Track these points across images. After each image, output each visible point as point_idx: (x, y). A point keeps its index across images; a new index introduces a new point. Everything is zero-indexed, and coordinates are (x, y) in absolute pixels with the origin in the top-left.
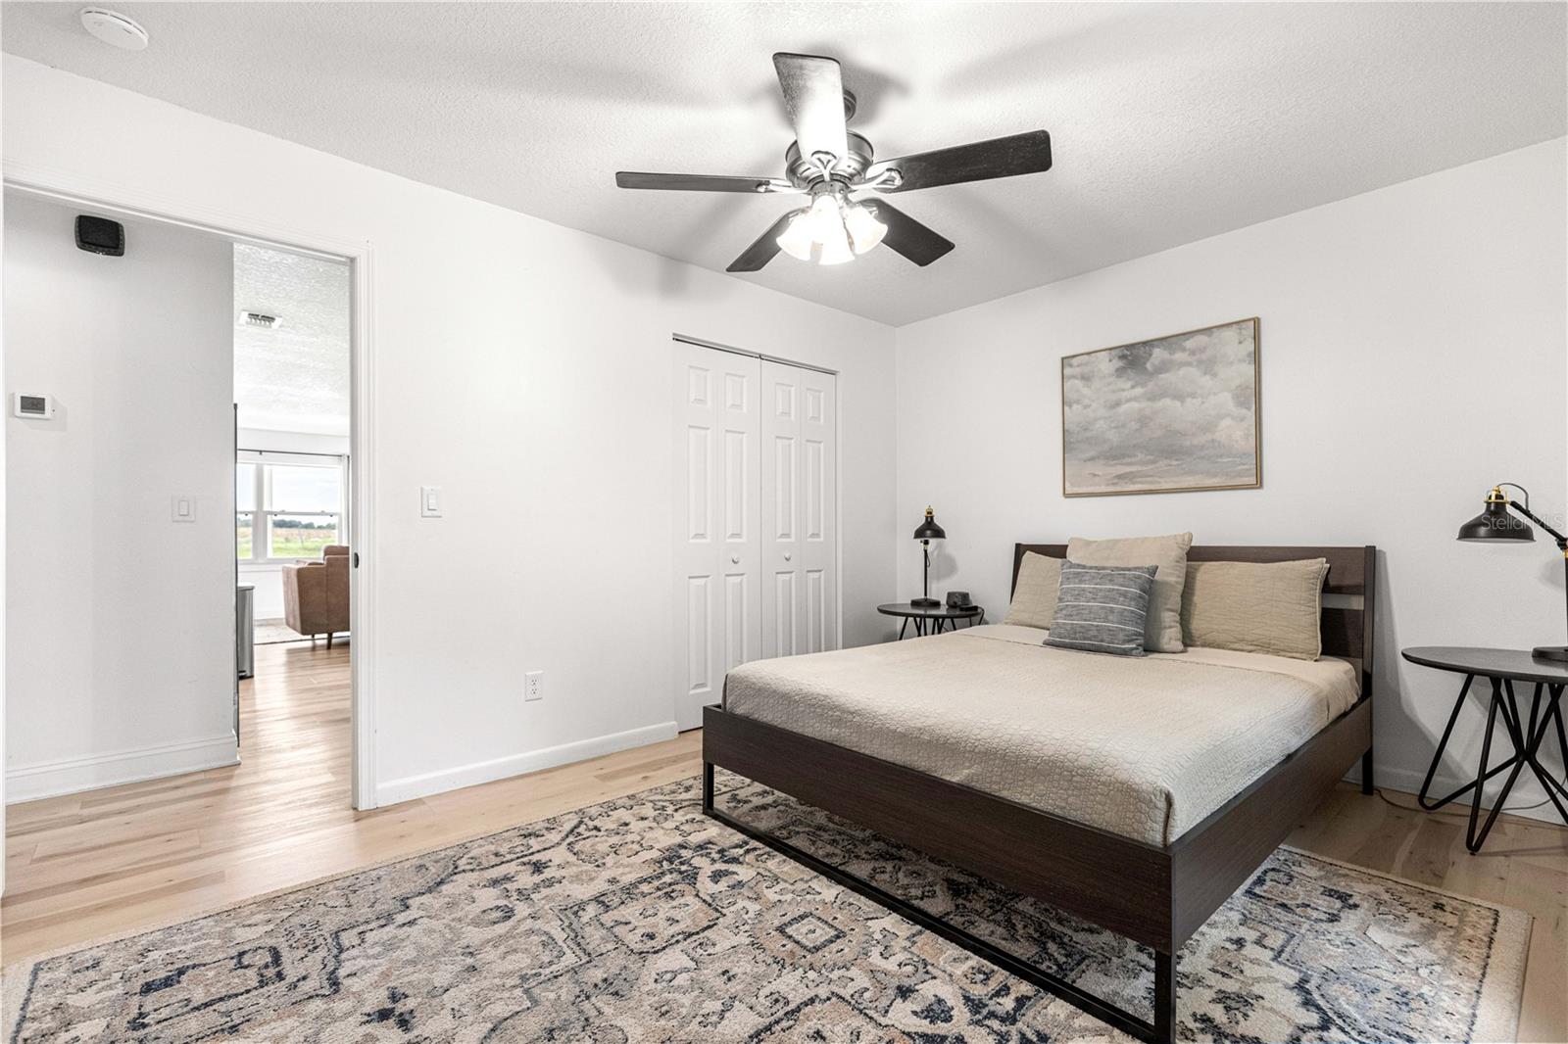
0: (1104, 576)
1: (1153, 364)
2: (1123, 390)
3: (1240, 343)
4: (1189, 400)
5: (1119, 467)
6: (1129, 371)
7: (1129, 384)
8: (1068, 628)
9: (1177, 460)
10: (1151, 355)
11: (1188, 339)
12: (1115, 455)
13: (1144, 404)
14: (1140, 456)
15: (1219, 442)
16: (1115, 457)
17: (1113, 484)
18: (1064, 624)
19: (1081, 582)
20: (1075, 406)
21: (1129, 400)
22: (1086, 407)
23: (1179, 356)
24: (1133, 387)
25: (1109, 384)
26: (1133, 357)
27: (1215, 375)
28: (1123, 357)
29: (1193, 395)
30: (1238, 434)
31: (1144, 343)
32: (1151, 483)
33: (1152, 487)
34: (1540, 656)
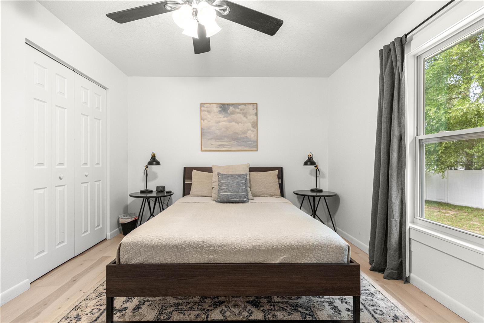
0: (234, 178)
1: (230, 111)
2: (221, 118)
3: (253, 109)
4: (240, 124)
5: (219, 142)
6: (223, 112)
7: (223, 116)
8: (226, 195)
9: (236, 141)
10: (229, 108)
11: (240, 106)
12: (218, 138)
13: (227, 123)
14: (226, 139)
15: (248, 137)
16: (218, 139)
17: (218, 148)
18: (224, 194)
19: (228, 180)
20: (205, 121)
21: (223, 121)
22: (209, 121)
23: (237, 110)
24: (224, 117)
25: (217, 115)
26: (224, 108)
27: (247, 118)
28: (221, 107)
29: (241, 123)
30: (252, 136)
31: (227, 104)
32: (228, 148)
33: (230, 149)
34: (312, 191)
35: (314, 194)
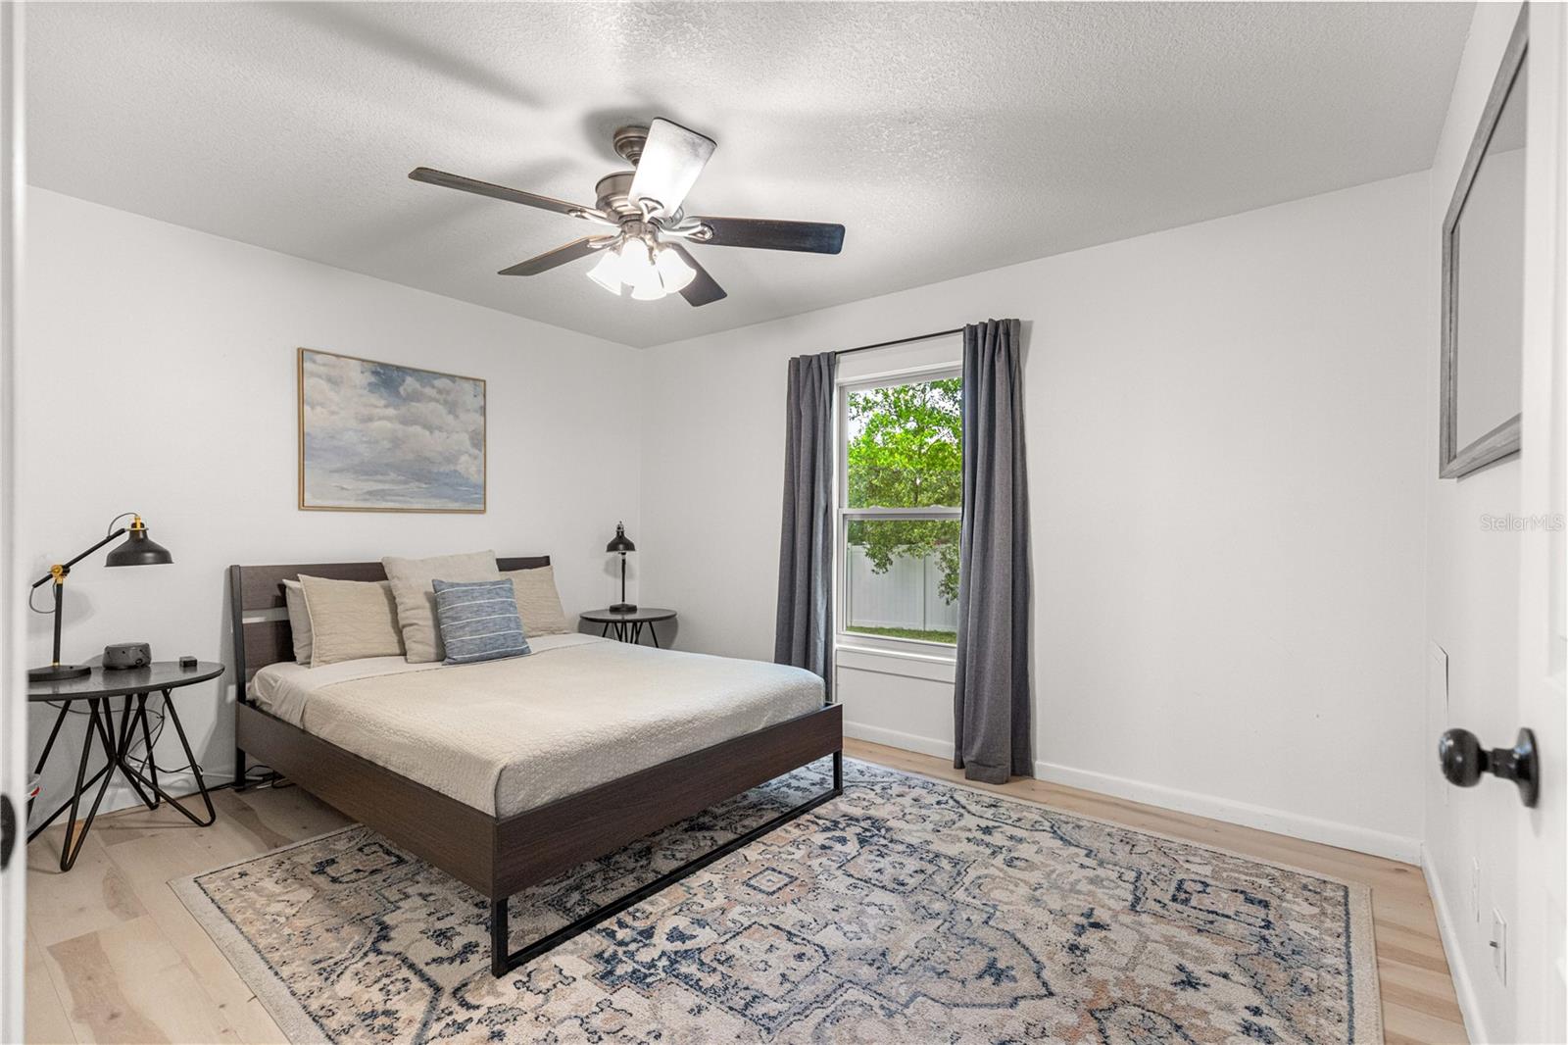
1: (405, 390)
2: (376, 407)
3: (475, 396)
4: (437, 433)
5: (372, 483)
6: (382, 389)
7: (383, 402)
9: (426, 484)
10: (404, 381)
11: (436, 379)
12: (366, 470)
13: (398, 426)
14: (393, 475)
15: (460, 474)
16: (366, 473)
17: (365, 500)
19: (474, 599)
20: (319, 409)
21: (380, 419)
22: (333, 413)
23: (428, 391)
24: (386, 406)
25: (361, 396)
26: (387, 377)
27: (457, 417)
28: (375, 373)
29: (440, 429)
30: (473, 469)
31: (398, 368)
32: (399, 501)
33: (405, 506)
34: (614, 610)
35: (619, 617)
